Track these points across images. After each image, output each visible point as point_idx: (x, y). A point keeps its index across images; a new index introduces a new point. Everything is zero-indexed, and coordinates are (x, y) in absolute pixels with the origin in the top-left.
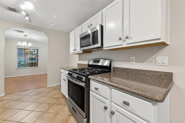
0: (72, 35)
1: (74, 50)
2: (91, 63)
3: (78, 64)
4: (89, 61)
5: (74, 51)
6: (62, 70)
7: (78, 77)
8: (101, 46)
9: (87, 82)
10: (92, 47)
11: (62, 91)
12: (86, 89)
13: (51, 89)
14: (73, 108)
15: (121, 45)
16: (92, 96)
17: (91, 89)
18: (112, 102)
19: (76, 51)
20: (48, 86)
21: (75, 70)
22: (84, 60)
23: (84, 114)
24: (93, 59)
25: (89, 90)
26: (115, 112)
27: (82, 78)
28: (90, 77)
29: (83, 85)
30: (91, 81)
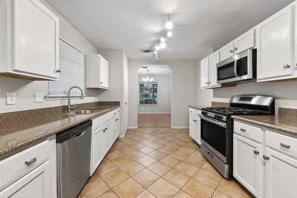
0: (204, 64)
1: (207, 83)
2: (235, 101)
3: (213, 103)
4: (232, 98)
5: (207, 85)
6: (191, 109)
7: (216, 116)
8: (252, 78)
9: (230, 123)
10: (238, 79)
11: (190, 134)
12: (227, 131)
13: (176, 131)
14: (208, 153)
15: (291, 75)
16: (236, 140)
17: (234, 131)
18: (266, 146)
19: (210, 85)
20: (172, 127)
21: (211, 108)
22: (223, 97)
23: (225, 159)
24: (238, 96)
25: (232, 132)
26: (271, 157)
27: (222, 118)
28: (233, 116)
29: (224, 125)
30: (234, 122)
